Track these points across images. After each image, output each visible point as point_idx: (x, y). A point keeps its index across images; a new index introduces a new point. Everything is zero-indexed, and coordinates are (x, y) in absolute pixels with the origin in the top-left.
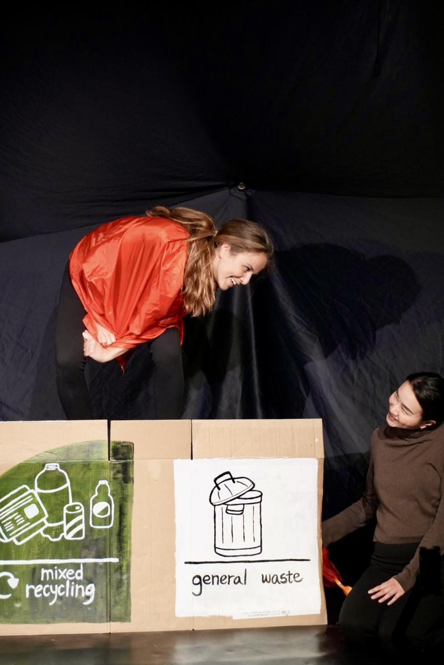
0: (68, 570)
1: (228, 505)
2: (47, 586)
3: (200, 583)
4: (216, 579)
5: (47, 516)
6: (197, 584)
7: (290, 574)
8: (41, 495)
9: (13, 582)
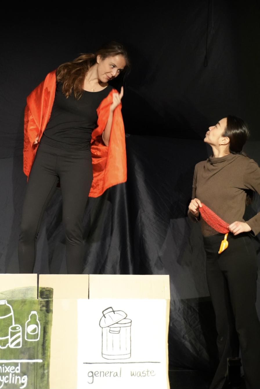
0: (11, 366)
1: (110, 328)
3: (93, 376)
4: (102, 374)
6: (91, 377)
7: (148, 371)
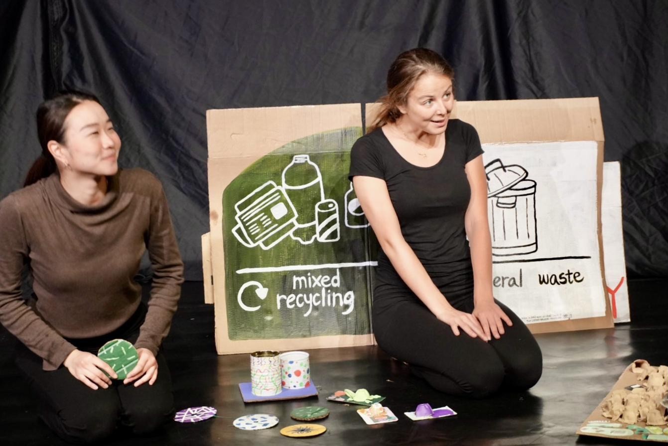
0: (323, 276)
1: (499, 197)
2: (300, 295)
5: (296, 215)
7: (569, 274)
8: (290, 192)
9: (262, 292)
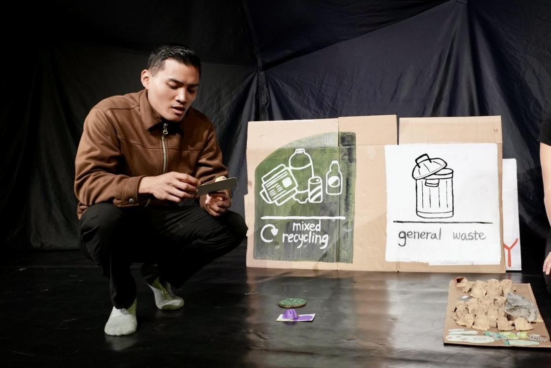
0: (311, 224)
1: (426, 179)
2: (296, 235)
3: (405, 237)
4: (417, 235)
5: (297, 186)
6: (402, 238)
7: (476, 233)
8: (294, 171)
9: (275, 231)
